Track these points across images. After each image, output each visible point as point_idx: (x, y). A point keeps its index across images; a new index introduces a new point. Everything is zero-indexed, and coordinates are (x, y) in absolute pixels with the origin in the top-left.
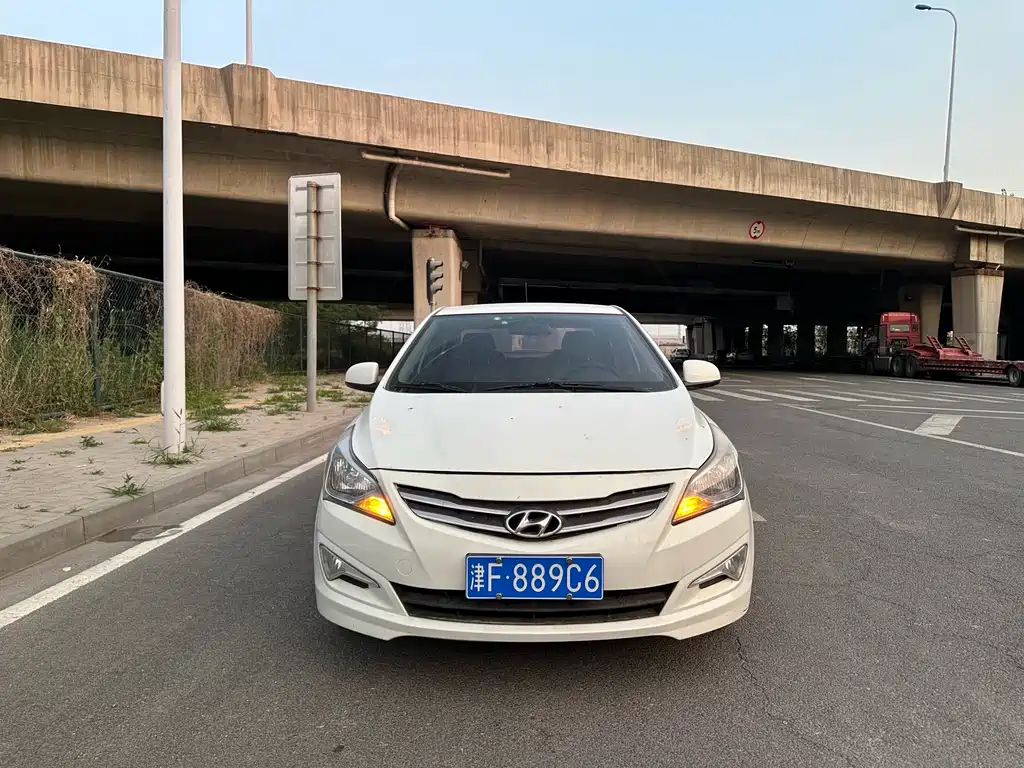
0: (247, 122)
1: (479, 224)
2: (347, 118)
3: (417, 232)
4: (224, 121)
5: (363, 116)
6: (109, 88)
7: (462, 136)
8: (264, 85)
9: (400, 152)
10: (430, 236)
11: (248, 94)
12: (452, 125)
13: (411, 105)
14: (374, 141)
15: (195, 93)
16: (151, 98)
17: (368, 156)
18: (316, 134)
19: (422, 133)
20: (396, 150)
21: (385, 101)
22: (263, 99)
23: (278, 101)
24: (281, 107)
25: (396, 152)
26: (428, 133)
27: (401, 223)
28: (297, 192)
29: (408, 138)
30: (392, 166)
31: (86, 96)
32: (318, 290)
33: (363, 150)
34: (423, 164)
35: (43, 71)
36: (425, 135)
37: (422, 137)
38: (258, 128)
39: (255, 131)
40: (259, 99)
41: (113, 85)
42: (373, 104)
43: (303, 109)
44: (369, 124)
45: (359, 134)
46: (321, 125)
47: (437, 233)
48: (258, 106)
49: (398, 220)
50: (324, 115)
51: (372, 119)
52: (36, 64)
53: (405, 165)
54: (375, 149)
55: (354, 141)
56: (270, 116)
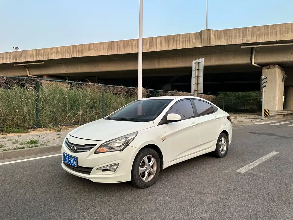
0: (206, 45)
1: (289, 62)
2: (236, 37)
3: (264, 68)
4: (200, 46)
5: (241, 35)
6: (173, 44)
7: (278, 33)
8: (210, 34)
9: (254, 44)
10: (269, 68)
11: (206, 37)
12: (274, 31)
13: (258, 28)
14: (244, 42)
15: (193, 40)
16: (182, 44)
17: (243, 47)
18: (226, 44)
19: (262, 36)
20: (253, 43)
21: (249, 29)
22: (210, 38)
23: (215, 37)
24: (216, 38)
25: (253, 44)
26: (264, 35)
27: (257, 65)
28: (194, 64)
29: (257, 39)
30: (252, 48)
31: (169, 47)
32: (197, 91)
33: (241, 45)
34: (263, 46)
35: (160, 43)
36: (263, 37)
37: (262, 37)
38: (209, 46)
39: (208, 47)
40: (209, 38)
41: (174, 43)
42: (244, 31)
43: (222, 37)
44: (243, 37)
45: (239, 41)
46: (227, 41)
47: (271, 67)
48: (209, 40)
49: (256, 65)
50: (228, 38)
51: (244, 36)
52: (159, 42)
53: (257, 47)
54: (245, 44)
55: (238, 43)
56: (212, 42)
